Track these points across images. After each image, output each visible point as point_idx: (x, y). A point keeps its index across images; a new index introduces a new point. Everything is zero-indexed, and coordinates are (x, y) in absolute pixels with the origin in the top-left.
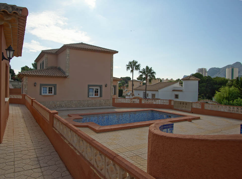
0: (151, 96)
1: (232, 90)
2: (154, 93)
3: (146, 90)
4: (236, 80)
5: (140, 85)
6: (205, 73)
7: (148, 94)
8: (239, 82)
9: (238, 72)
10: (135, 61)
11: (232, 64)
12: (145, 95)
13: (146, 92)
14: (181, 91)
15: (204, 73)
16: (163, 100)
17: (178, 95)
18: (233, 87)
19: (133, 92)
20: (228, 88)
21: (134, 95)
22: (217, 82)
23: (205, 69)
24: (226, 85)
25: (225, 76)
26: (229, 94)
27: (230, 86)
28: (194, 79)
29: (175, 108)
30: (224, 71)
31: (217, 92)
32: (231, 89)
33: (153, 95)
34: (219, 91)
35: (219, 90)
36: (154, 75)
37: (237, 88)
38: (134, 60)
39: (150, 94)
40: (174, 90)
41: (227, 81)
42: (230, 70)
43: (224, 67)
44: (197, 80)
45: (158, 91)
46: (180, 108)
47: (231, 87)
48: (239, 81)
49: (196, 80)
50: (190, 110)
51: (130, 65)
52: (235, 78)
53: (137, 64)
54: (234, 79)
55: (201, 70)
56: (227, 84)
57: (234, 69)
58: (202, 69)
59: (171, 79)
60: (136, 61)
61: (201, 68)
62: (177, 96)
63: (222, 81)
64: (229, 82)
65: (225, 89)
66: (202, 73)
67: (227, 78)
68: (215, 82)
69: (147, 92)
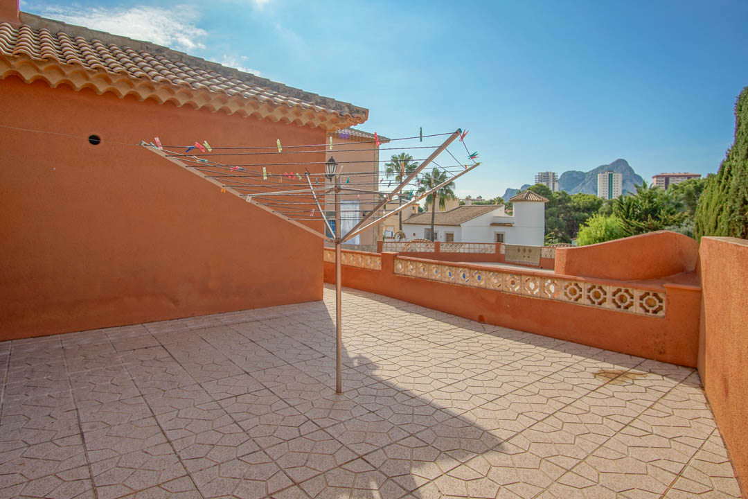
0: (443, 237)
1: (613, 222)
2: (450, 230)
3: (433, 225)
4: (618, 203)
5: (413, 212)
6: (553, 184)
7: (436, 234)
8: (624, 206)
9: (621, 183)
10: (406, 154)
11: (608, 163)
12: (432, 236)
13: (432, 229)
14: (510, 225)
15: (551, 184)
16: (474, 243)
17: (502, 235)
18: (613, 215)
19: (401, 229)
20: (603, 218)
21: (405, 237)
22: (581, 205)
23: (554, 174)
24: (598, 212)
25: (596, 191)
26: (606, 230)
27: (609, 214)
28: (536, 198)
29: (507, 259)
30: (592, 179)
31: (582, 227)
32: (609, 220)
33: (450, 237)
34: (587, 226)
35: (586, 223)
36: (452, 189)
37: (620, 219)
38: (404, 154)
39: (441, 233)
40: (493, 224)
41: (600, 203)
42: (605, 177)
43: (593, 170)
44: (543, 201)
45: (459, 225)
46: (517, 261)
47: (609, 216)
48: (622, 204)
49: (540, 201)
50: (537, 262)
51: (395, 164)
52: (615, 197)
53: (410, 163)
54: (613, 198)
55: (545, 176)
56: (600, 210)
57: (614, 174)
58: (548, 173)
59: (478, 198)
60: (408, 155)
61: (545, 172)
62: (500, 238)
63: (590, 202)
64: (604, 205)
65: (598, 221)
66: (548, 184)
67: (599, 196)
68: (575, 204)
69: (436, 229)
